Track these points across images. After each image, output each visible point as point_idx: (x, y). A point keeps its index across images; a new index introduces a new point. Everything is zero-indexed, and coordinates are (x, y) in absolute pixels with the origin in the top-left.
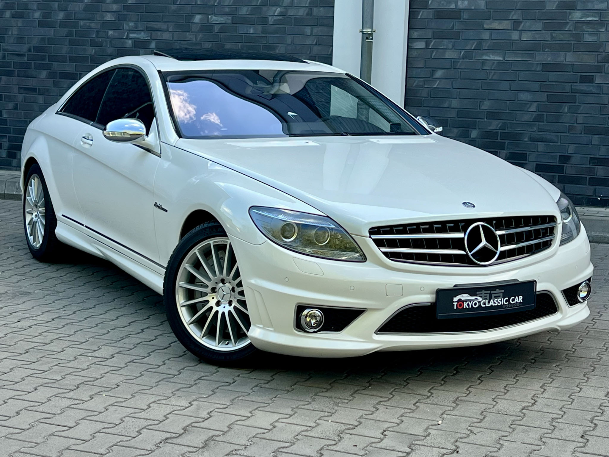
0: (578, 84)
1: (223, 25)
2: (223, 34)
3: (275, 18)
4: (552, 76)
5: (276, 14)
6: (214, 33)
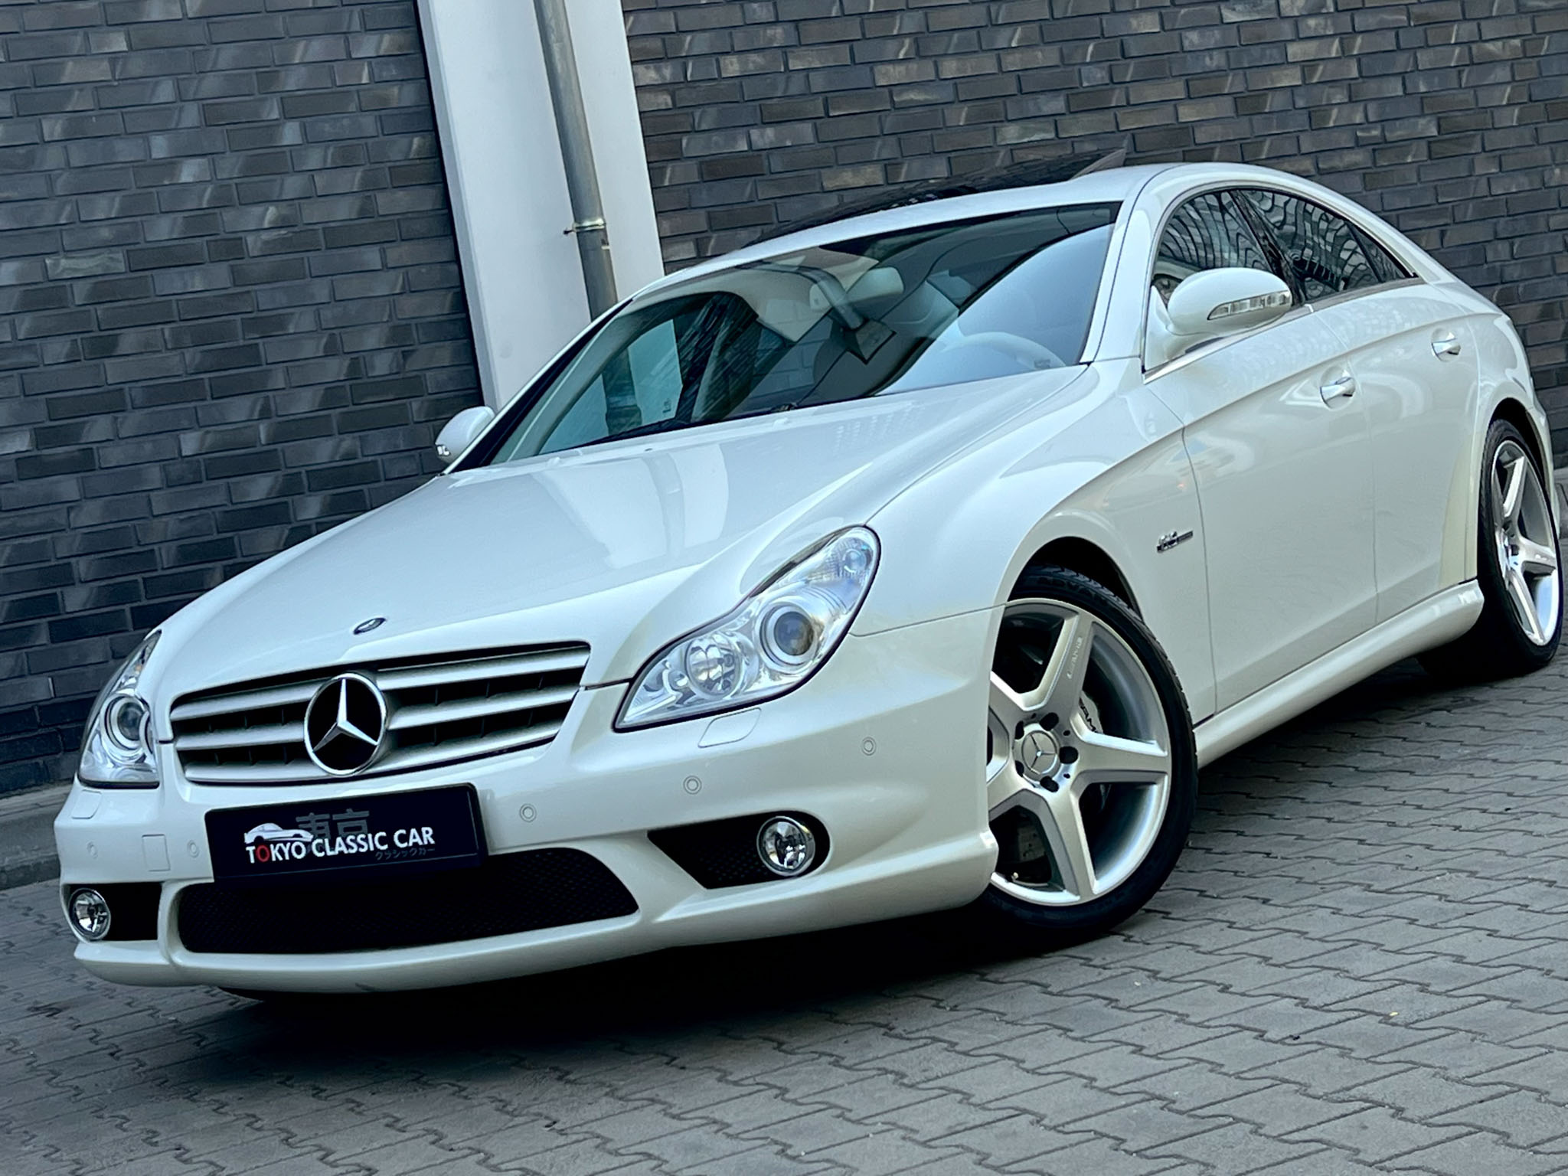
1: (100, 279)
2: (102, 306)
3: (265, 236)
5: (266, 225)
6: (73, 309)
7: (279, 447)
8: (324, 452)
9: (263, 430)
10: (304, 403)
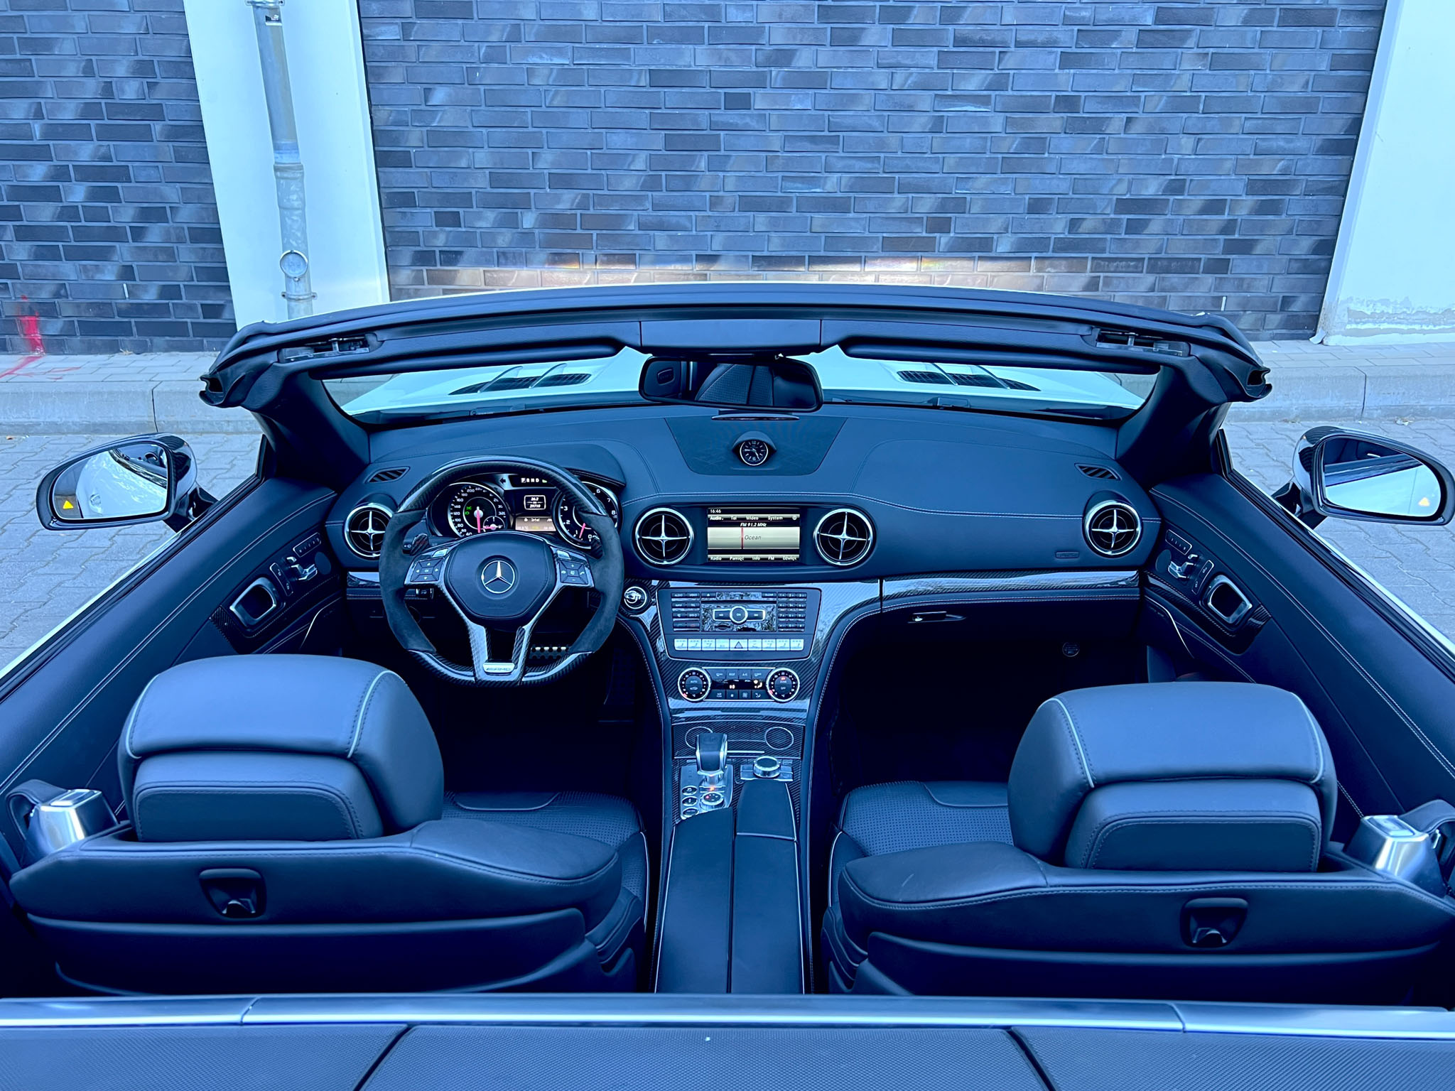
0: (722, 111)
4: (671, 96)
7: (51, 143)
8: (85, 152)
9: (37, 128)
10: (68, 113)
